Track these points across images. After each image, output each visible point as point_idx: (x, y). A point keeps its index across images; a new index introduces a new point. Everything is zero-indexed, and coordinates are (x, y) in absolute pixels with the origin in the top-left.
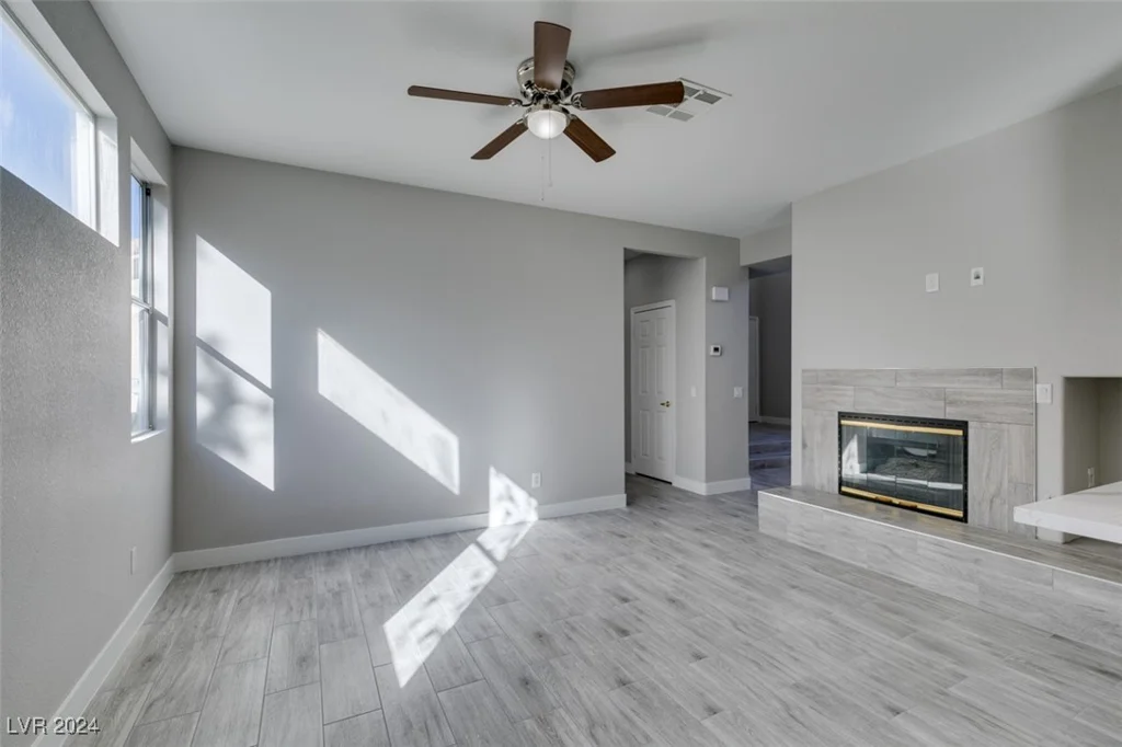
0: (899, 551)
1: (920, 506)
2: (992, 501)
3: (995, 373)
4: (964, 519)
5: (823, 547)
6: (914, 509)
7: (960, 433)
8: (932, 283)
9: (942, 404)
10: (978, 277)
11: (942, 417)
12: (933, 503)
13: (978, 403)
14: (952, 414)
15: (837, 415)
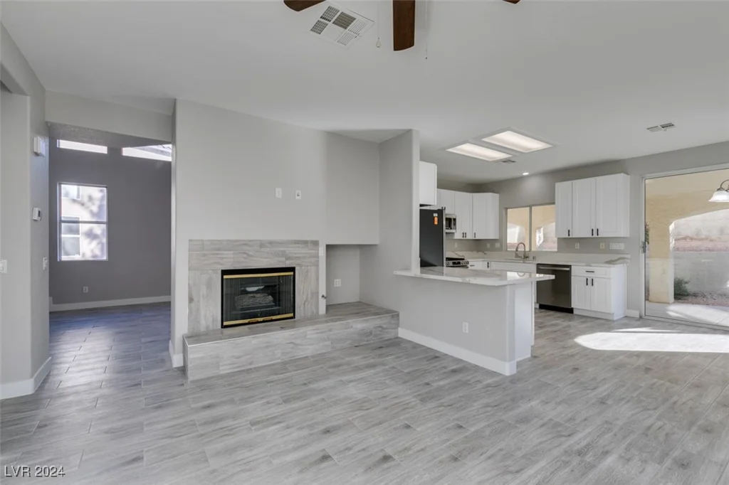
0: (298, 342)
1: (274, 318)
2: (304, 304)
3: (305, 242)
4: (294, 317)
5: (251, 364)
6: (272, 320)
7: (292, 273)
8: (279, 192)
9: (284, 259)
10: (298, 195)
11: (284, 266)
12: (279, 314)
13: (299, 257)
14: (288, 264)
15: (220, 272)
